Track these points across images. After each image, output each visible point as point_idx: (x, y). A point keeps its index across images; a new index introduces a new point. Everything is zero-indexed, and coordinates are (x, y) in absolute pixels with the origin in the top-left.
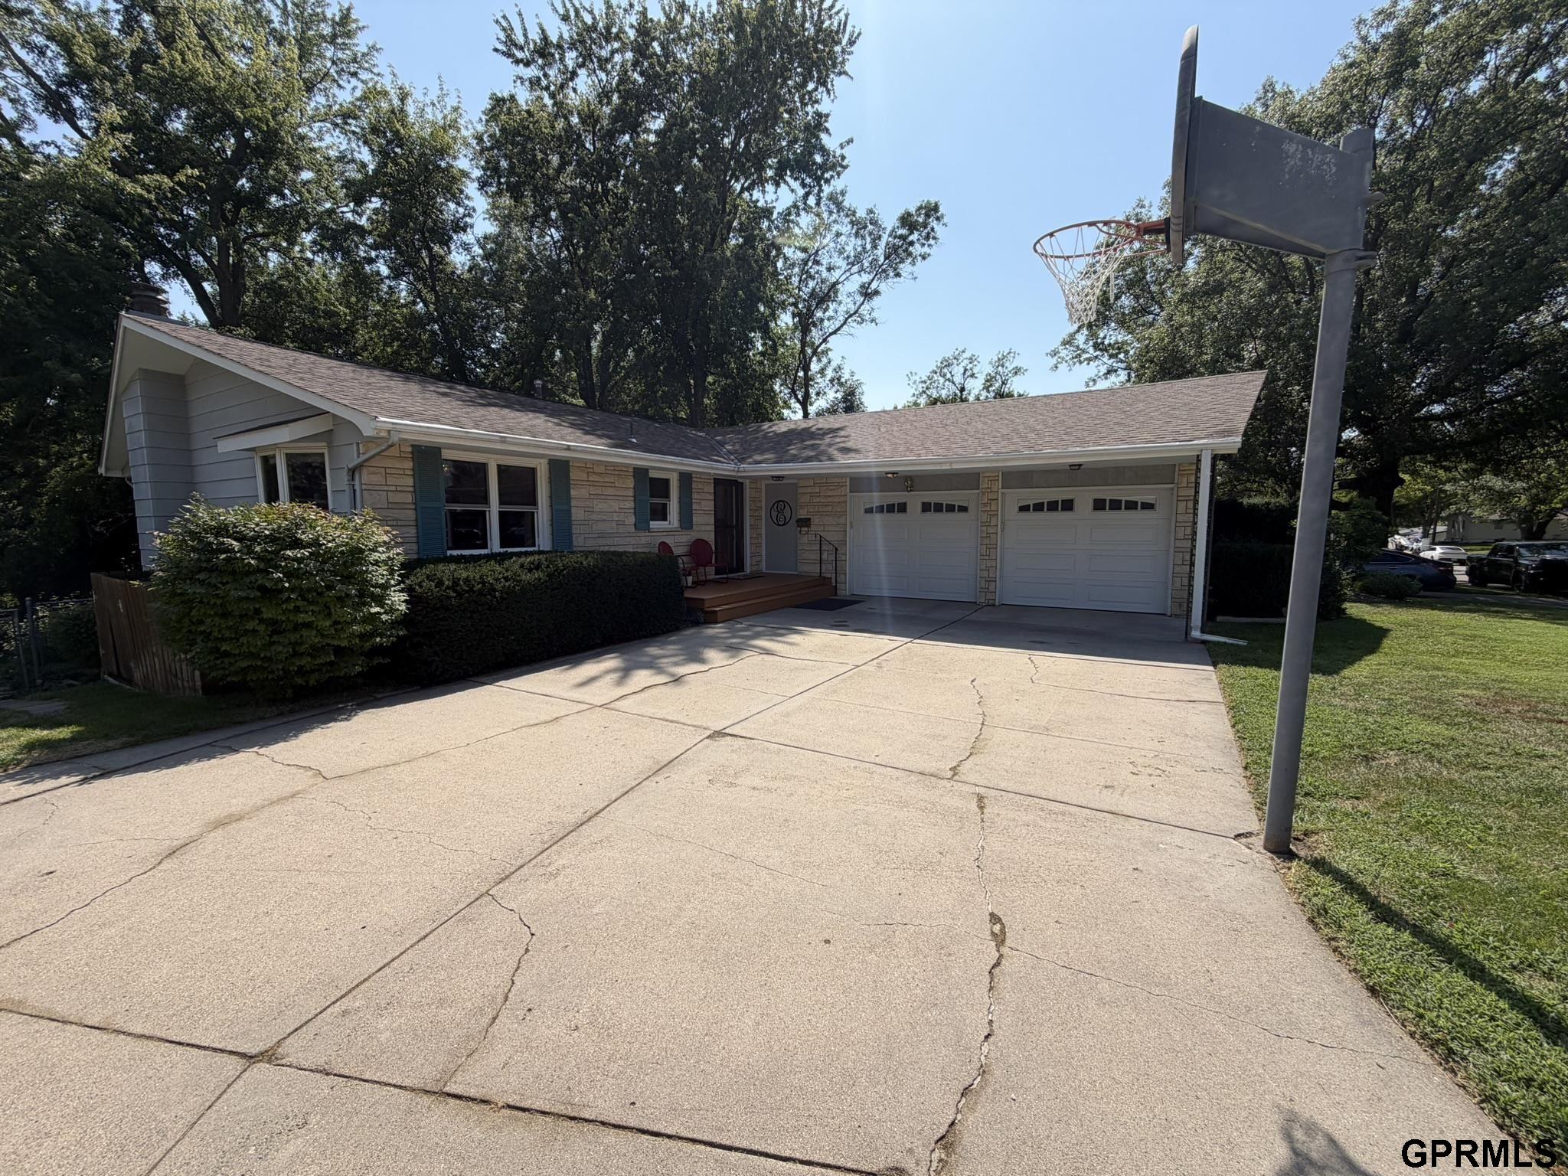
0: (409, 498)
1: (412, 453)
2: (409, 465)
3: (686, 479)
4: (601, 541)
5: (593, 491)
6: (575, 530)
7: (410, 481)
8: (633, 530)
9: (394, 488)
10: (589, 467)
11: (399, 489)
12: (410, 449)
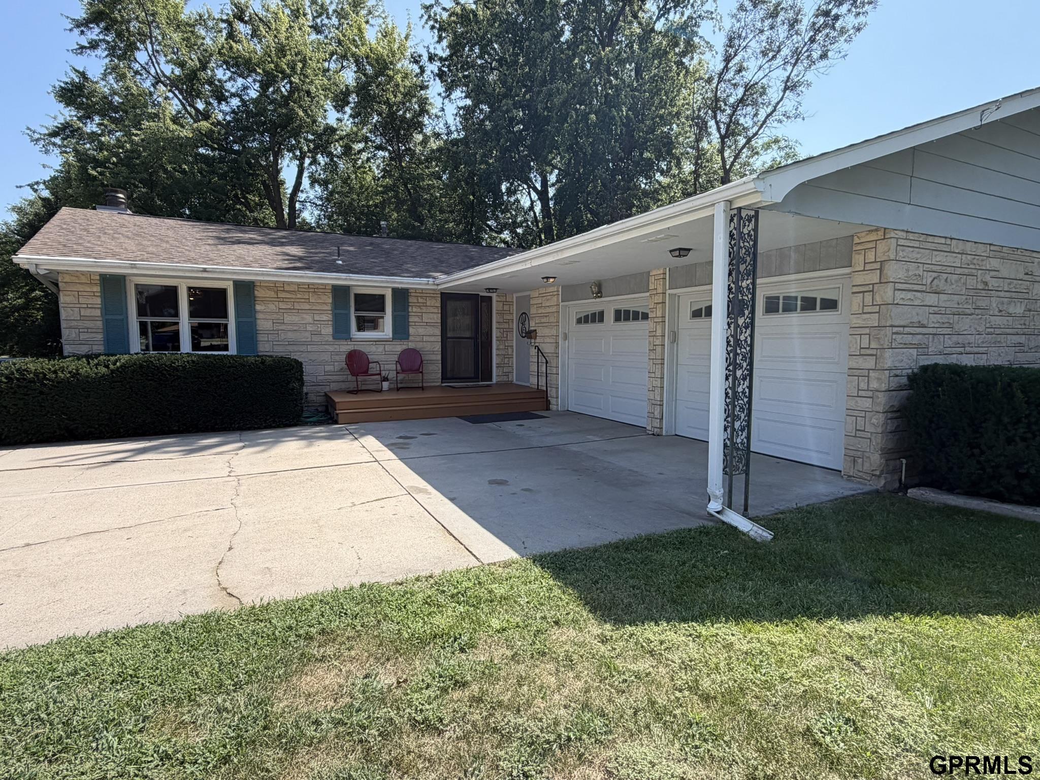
0: (98, 313)
1: (100, 280)
2: (97, 289)
3: (401, 296)
4: (290, 348)
5: (282, 306)
6: (261, 338)
7: (99, 301)
8: (331, 339)
9: (85, 306)
10: (277, 287)
11: (89, 306)
12: (98, 277)
